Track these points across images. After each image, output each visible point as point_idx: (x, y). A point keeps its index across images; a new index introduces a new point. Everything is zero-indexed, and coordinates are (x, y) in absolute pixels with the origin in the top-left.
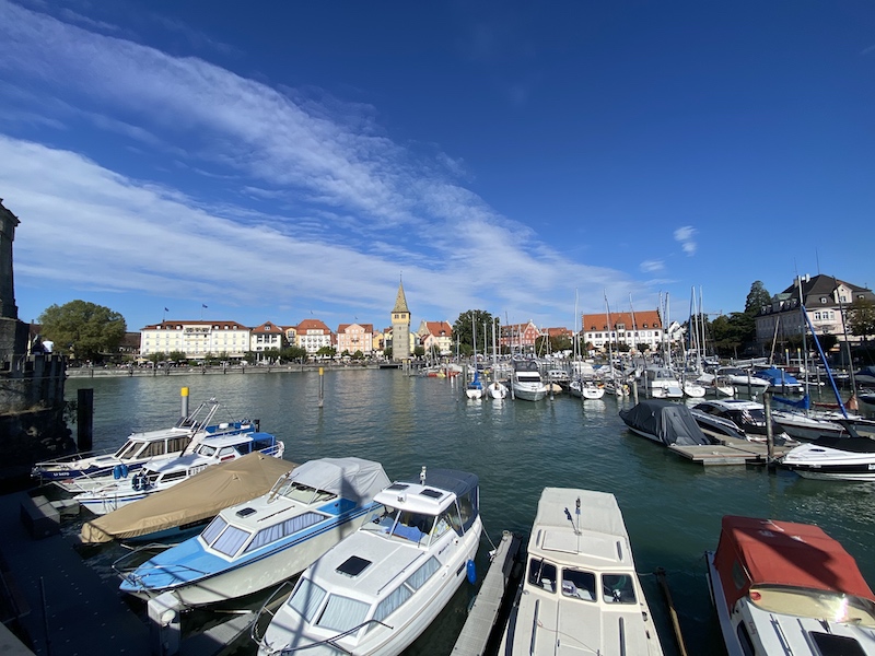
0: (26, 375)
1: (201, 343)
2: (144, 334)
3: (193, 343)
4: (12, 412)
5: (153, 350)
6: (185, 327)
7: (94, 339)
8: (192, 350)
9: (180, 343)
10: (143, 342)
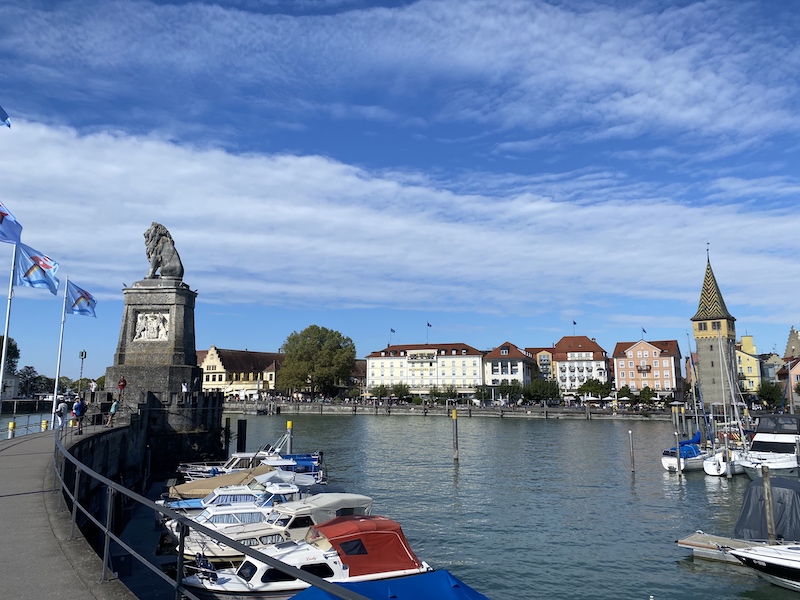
0: (193, 406)
1: (426, 373)
2: (370, 362)
3: (418, 373)
4: (184, 432)
5: (378, 383)
6: (409, 353)
7: (326, 369)
8: (417, 382)
9: (405, 374)
10: (369, 372)
